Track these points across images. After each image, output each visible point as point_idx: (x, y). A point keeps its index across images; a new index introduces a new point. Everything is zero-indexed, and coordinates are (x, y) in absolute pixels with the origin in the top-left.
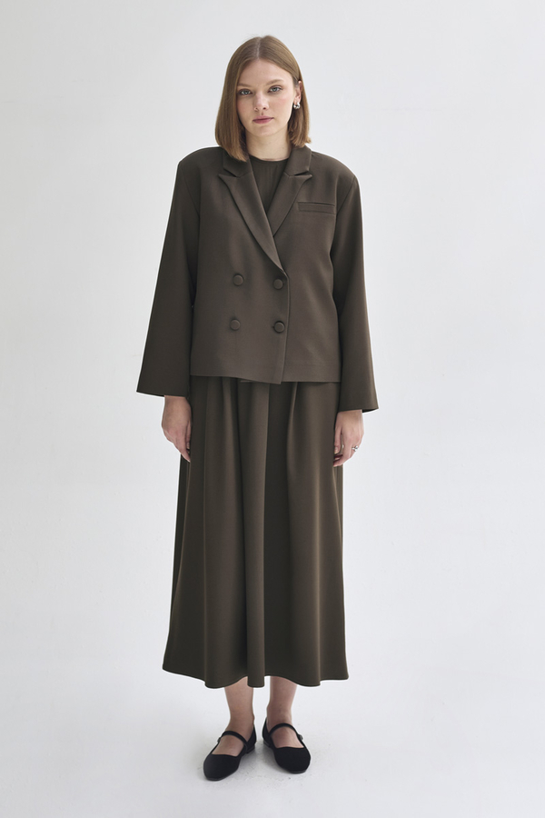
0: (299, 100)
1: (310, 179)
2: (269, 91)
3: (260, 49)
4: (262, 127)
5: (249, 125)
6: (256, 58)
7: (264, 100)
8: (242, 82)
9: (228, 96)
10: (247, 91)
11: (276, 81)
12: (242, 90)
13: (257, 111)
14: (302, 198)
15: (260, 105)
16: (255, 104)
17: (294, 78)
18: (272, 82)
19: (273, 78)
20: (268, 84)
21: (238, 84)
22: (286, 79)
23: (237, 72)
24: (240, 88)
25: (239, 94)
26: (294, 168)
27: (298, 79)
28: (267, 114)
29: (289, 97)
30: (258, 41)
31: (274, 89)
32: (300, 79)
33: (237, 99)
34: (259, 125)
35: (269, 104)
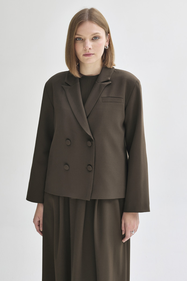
0: (108, 44)
1: (110, 84)
2: (92, 39)
3: (88, 15)
4: (88, 59)
5: (81, 58)
6: (86, 20)
7: (90, 44)
8: (78, 33)
9: (70, 40)
10: (80, 38)
11: (97, 33)
12: (77, 38)
13: (85, 50)
14: (104, 95)
15: (87, 47)
16: (84, 46)
17: (106, 32)
18: (95, 34)
19: (95, 32)
20: (92, 35)
21: (76, 34)
22: (101, 32)
23: (75, 27)
24: (77, 36)
25: (76, 39)
26: (102, 79)
27: (108, 33)
28: (91, 52)
29: (103, 42)
30: (87, 11)
31: (95, 38)
32: (109, 32)
33: (75, 43)
34: (86, 58)
35: (92, 46)
